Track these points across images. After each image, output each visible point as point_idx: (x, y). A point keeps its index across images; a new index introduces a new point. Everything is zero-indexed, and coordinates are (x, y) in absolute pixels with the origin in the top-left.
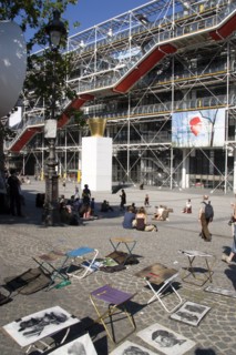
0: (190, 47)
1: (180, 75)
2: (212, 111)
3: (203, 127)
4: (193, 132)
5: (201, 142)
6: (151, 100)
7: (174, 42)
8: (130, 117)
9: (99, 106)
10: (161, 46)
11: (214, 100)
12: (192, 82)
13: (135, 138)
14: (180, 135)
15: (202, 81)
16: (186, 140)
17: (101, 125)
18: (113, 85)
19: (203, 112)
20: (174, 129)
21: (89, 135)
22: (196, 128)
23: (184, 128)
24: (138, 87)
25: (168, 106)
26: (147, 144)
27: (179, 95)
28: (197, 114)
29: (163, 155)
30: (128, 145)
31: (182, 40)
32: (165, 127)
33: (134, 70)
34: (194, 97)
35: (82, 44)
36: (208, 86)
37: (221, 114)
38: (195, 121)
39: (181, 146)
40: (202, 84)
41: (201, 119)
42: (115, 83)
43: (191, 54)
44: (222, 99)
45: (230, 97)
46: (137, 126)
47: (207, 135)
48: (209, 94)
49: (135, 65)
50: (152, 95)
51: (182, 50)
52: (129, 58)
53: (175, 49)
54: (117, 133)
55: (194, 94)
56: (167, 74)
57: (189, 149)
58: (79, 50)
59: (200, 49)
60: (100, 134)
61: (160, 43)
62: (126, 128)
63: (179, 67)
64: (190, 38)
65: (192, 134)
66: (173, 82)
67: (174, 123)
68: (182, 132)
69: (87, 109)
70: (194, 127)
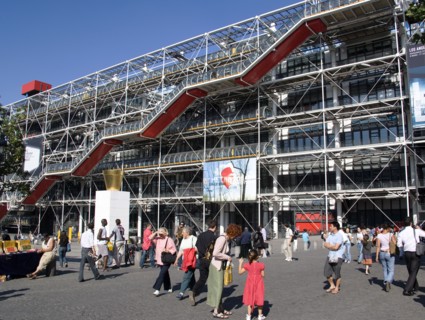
0: (222, 91)
1: (213, 120)
2: (244, 161)
3: (234, 179)
4: (225, 184)
5: (233, 196)
6: (183, 147)
7: (204, 86)
8: (160, 166)
9: (132, 152)
10: (189, 90)
11: (246, 148)
12: (224, 129)
13: (167, 191)
14: (212, 188)
15: (235, 127)
16: (217, 194)
18: (140, 130)
19: (234, 161)
20: (205, 180)
22: (228, 179)
23: (216, 180)
24: (168, 132)
26: (178, 198)
27: (213, 141)
28: (228, 164)
29: (195, 210)
30: (159, 199)
31: (210, 85)
32: (195, 177)
33: (162, 114)
35: (115, 79)
36: (239, 133)
37: (252, 165)
38: (227, 172)
39: (213, 200)
40: (234, 131)
41: (233, 170)
43: (225, 97)
44: (253, 148)
45: (261, 146)
46: (170, 177)
47: (238, 187)
49: (162, 109)
50: (183, 140)
51: (214, 94)
53: (205, 93)
56: (200, 120)
57: (223, 203)
58: (109, 85)
59: (232, 94)
60: (117, 187)
61: (188, 87)
62: (156, 178)
64: (218, 83)
65: (224, 186)
66: (205, 128)
67: (205, 174)
68: (214, 184)
69: (118, 154)
70: (226, 178)
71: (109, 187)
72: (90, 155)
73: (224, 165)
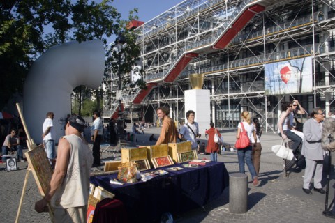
0: (278, 5)
1: (270, 30)
2: (299, 61)
3: (292, 76)
4: (283, 80)
5: (292, 89)
6: (246, 53)
7: (262, 2)
8: (229, 70)
9: (206, 61)
10: (250, 7)
11: (302, 50)
12: (281, 36)
14: (272, 84)
15: (290, 33)
16: (277, 88)
18: (212, 44)
19: (290, 61)
20: (266, 78)
22: (286, 76)
23: (276, 77)
24: (235, 43)
26: (246, 92)
27: (270, 47)
28: (286, 64)
29: (258, 102)
30: (229, 95)
32: (257, 77)
33: (229, 29)
34: (286, 48)
35: (188, 9)
36: (294, 38)
37: (308, 63)
38: (285, 70)
39: (273, 93)
40: (290, 36)
41: (290, 68)
42: (214, 41)
43: (280, 9)
44: (309, 49)
45: (316, 48)
46: (236, 78)
47: (296, 82)
48: (299, 43)
49: (229, 25)
50: (247, 49)
51: (271, 8)
52: (227, 18)
53: (264, 8)
57: (281, 96)
58: (185, 15)
59: (286, 5)
61: (249, 4)
62: (226, 80)
63: (270, 22)
65: (283, 82)
66: (264, 37)
67: (266, 73)
68: (274, 81)
69: (195, 64)
70: (284, 75)
71: (194, 87)
72: (176, 66)
73: (282, 65)
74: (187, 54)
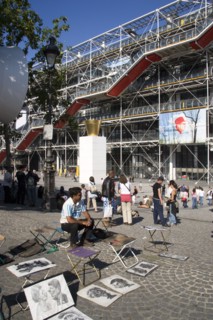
0: (174, 56)
1: (165, 80)
2: (195, 112)
3: (187, 126)
4: (178, 130)
5: (186, 139)
6: (140, 102)
7: (159, 52)
8: (121, 118)
9: (95, 109)
10: (148, 56)
11: (196, 102)
12: (176, 87)
13: (127, 136)
14: (167, 133)
15: (185, 85)
16: (171, 137)
17: (96, 126)
18: (107, 91)
19: (186, 112)
20: (161, 128)
21: (86, 135)
22: (181, 126)
23: (170, 127)
24: (129, 91)
25: (156, 108)
26: (137, 142)
27: (165, 97)
28: (181, 114)
29: (152, 151)
30: (121, 143)
31: (166, 50)
32: (153, 126)
33: (125, 77)
34: (178, 100)
35: (79, 55)
36: (190, 89)
37: (203, 114)
38: (179, 121)
39: (168, 143)
40: (185, 87)
41: (185, 118)
42: (108, 88)
43: (174, 61)
44: (203, 101)
45: (210, 99)
46: (129, 126)
47: (190, 133)
48: (191, 96)
49: (125, 72)
50: (141, 98)
51: (166, 58)
52: (121, 66)
53: (160, 58)
54: (110, 133)
55: (178, 97)
56: (154, 79)
57: (175, 146)
58: (76, 60)
60: (96, 133)
61: (147, 53)
62: (118, 128)
63: (164, 74)
64: (173, 48)
65: (177, 132)
66: (159, 86)
67: (161, 122)
68: (168, 131)
69: (84, 112)
70: (179, 126)
71: (90, 133)
73: (177, 115)
74: (79, 100)
